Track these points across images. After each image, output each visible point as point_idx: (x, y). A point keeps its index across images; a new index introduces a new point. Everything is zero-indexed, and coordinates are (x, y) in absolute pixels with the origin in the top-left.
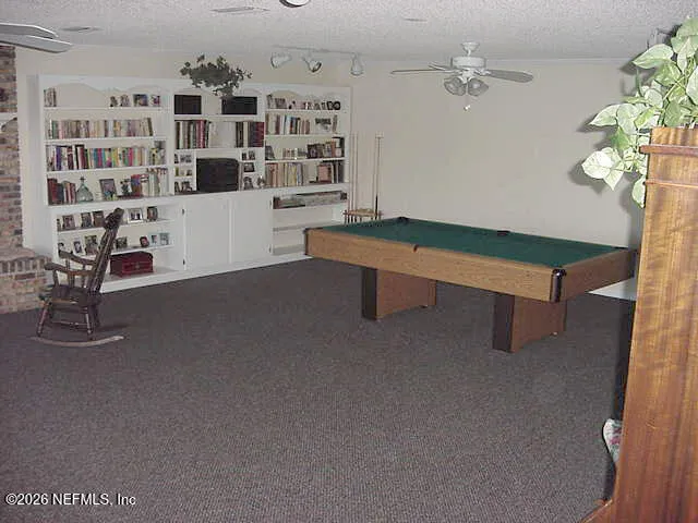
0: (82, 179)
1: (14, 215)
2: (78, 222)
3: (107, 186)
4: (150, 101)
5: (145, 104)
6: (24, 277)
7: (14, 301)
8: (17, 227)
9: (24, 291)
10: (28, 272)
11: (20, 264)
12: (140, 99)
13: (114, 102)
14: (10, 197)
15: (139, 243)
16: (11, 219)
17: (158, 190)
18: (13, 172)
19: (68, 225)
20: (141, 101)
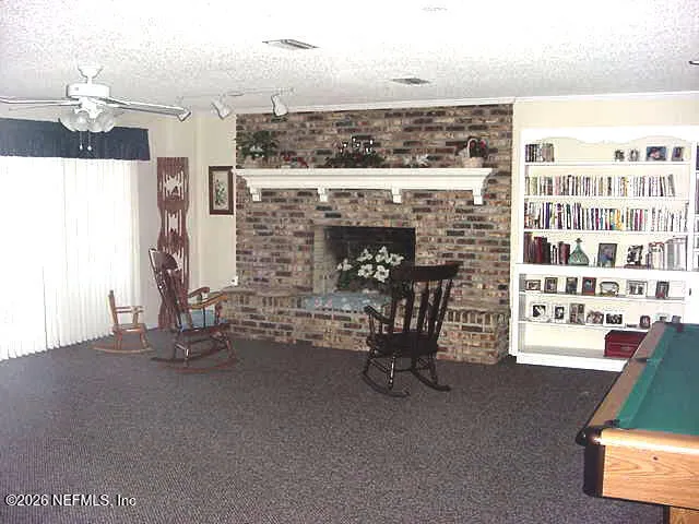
0: (579, 241)
1: (500, 269)
2: (561, 286)
3: (607, 250)
4: (670, 154)
5: (662, 158)
6: (470, 329)
7: (460, 351)
8: (503, 282)
9: (469, 344)
10: (472, 325)
11: (465, 316)
12: (656, 153)
13: (619, 155)
14: (498, 251)
15: (638, 323)
16: (496, 273)
17: (671, 262)
18: (502, 228)
19: (549, 287)
20: (657, 154)
